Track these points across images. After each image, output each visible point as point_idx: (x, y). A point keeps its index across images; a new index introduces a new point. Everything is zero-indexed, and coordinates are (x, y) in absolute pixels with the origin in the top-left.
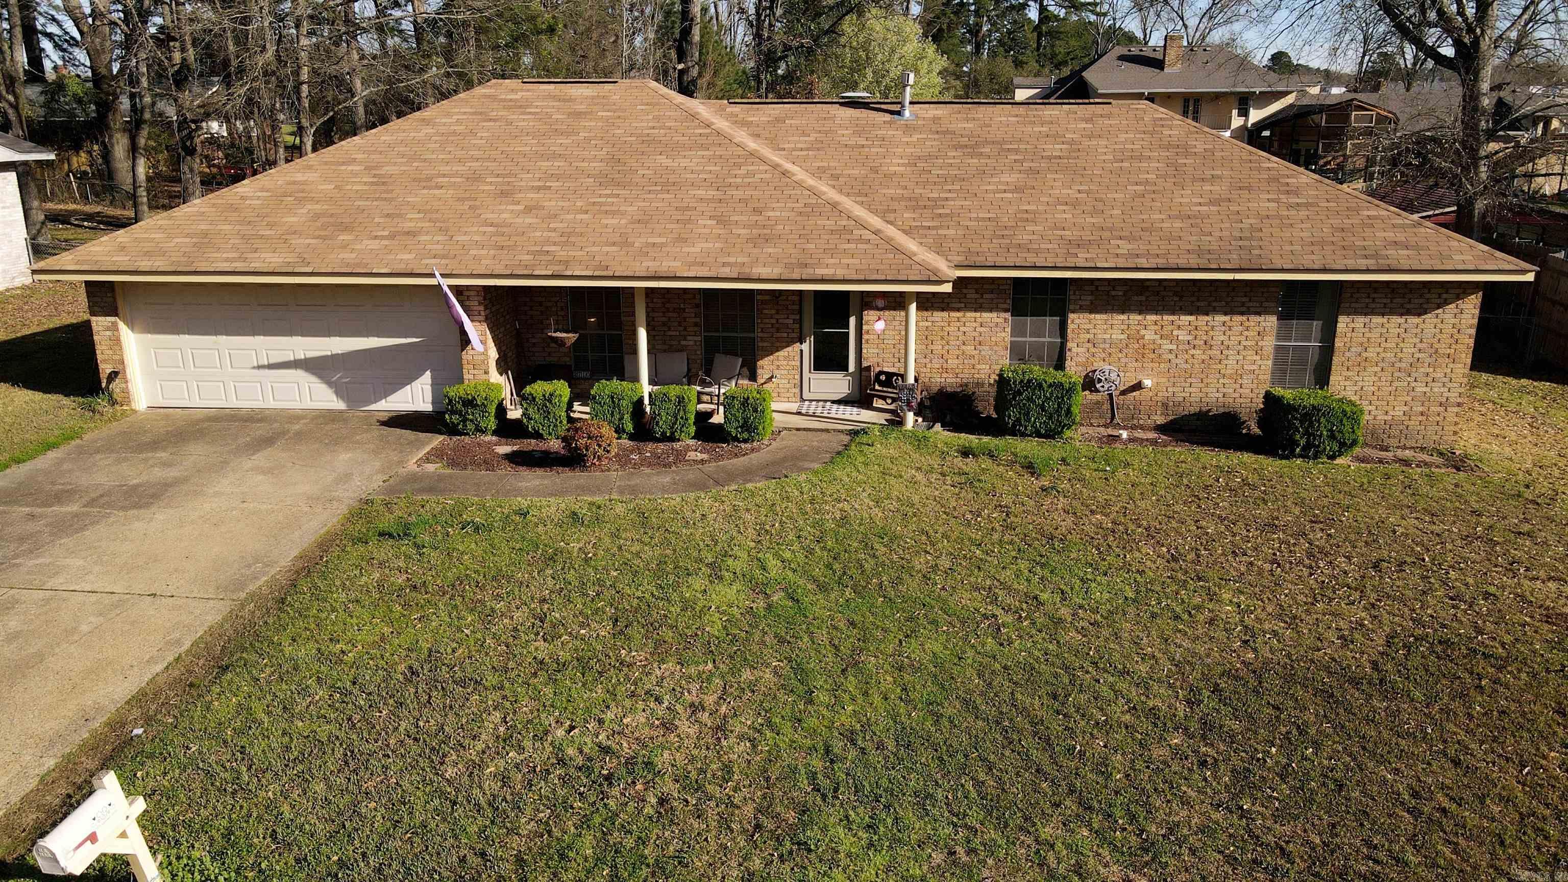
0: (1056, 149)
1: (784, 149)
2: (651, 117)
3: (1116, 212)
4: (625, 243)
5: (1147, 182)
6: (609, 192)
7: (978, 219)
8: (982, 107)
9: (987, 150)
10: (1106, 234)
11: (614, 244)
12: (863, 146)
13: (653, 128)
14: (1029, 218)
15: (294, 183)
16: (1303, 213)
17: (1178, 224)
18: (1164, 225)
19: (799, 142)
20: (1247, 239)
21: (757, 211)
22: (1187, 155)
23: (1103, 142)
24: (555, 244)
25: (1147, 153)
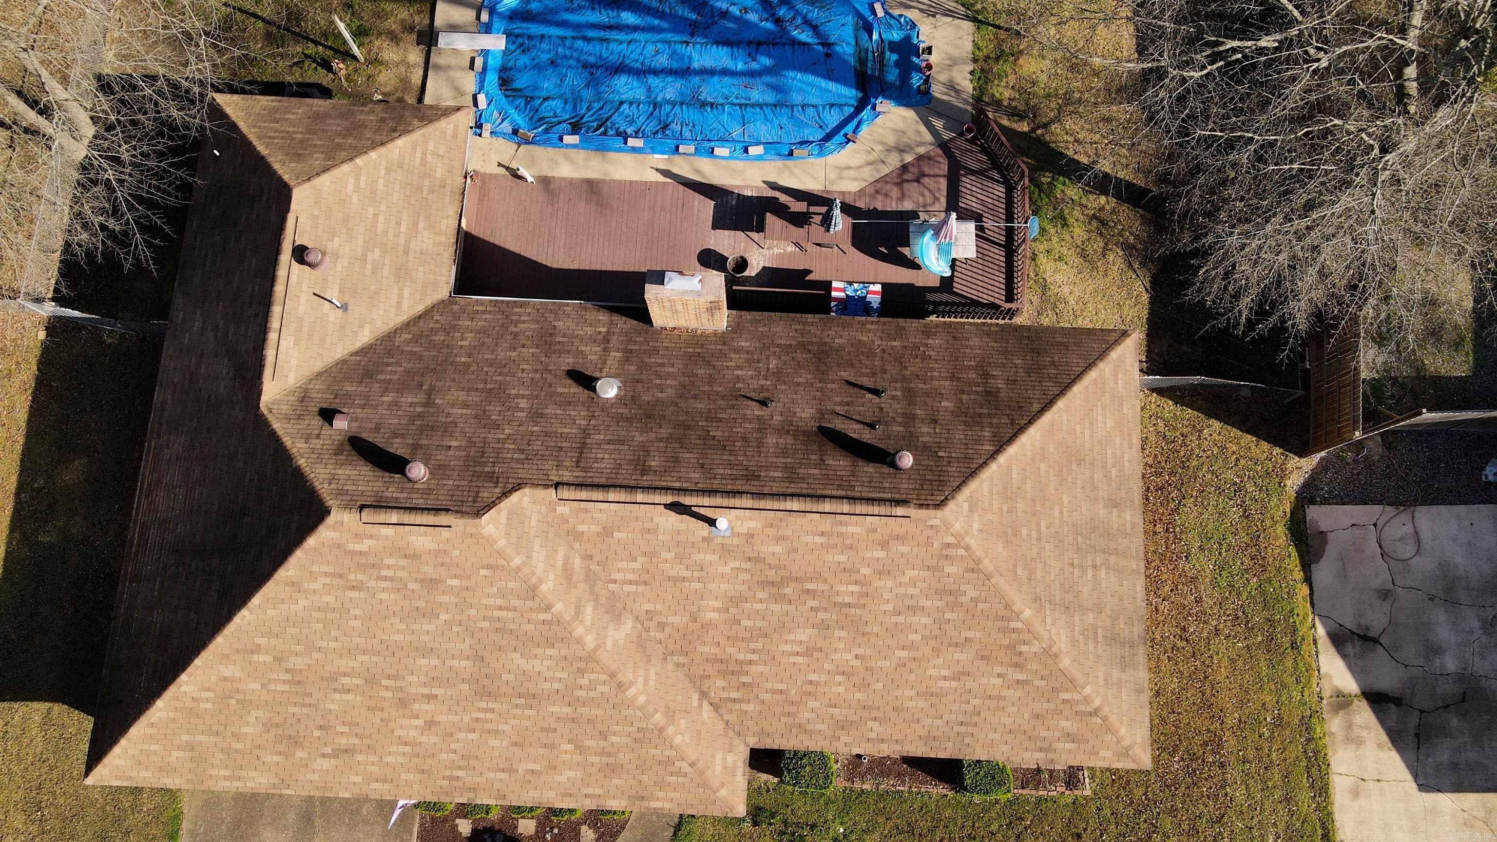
0: (847, 591)
1: (615, 581)
2: (494, 590)
3: (880, 686)
4: (510, 770)
5: (912, 646)
6: (483, 705)
7: (774, 692)
8: (793, 519)
9: (788, 591)
10: (865, 714)
11: (503, 770)
12: (684, 579)
13: (500, 608)
14: (811, 690)
15: (225, 679)
16: (1019, 693)
17: (921, 704)
18: (912, 704)
19: (628, 570)
20: (967, 724)
21: (604, 736)
22: (953, 606)
23: (890, 583)
24: (460, 768)
25: (923, 602)
